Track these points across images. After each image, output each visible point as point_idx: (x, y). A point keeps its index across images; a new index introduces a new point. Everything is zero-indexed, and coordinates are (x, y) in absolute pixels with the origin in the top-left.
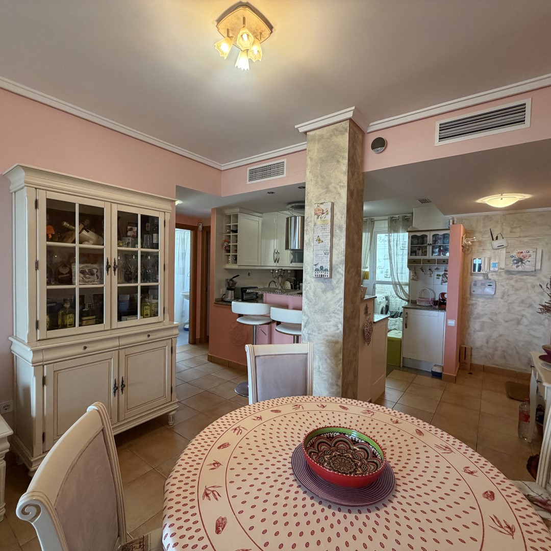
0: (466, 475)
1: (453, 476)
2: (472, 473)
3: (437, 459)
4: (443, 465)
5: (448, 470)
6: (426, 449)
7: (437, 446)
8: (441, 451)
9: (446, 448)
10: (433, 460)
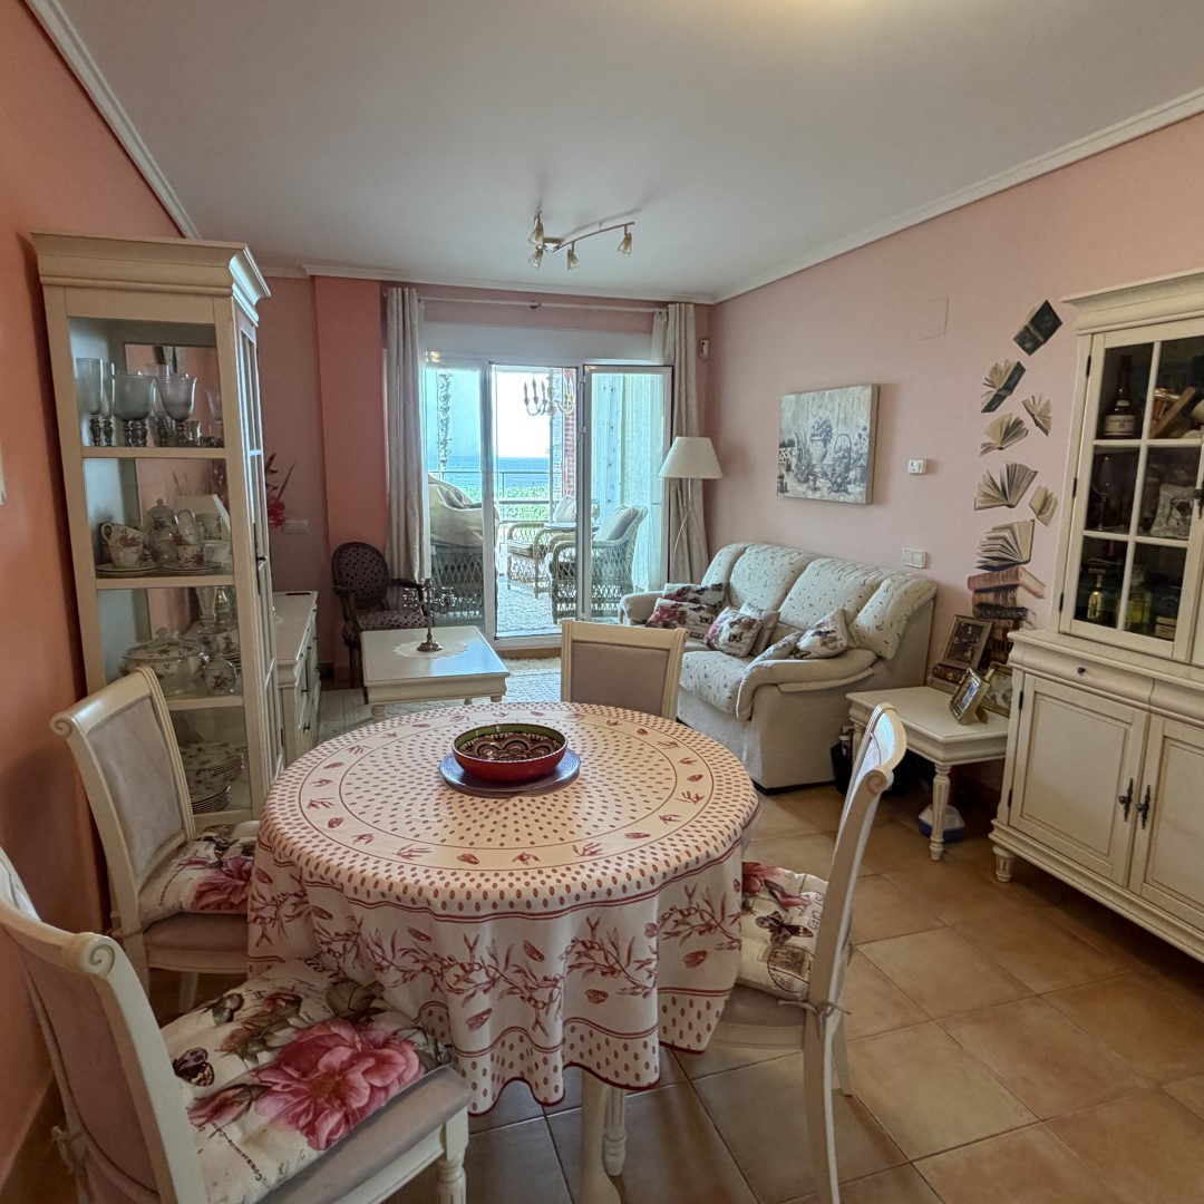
0: (369, 831)
1: (385, 823)
2: (361, 838)
3: (415, 832)
4: (404, 830)
5: (395, 826)
6: (439, 838)
7: (425, 851)
8: (416, 846)
9: (410, 856)
10: (421, 828)
